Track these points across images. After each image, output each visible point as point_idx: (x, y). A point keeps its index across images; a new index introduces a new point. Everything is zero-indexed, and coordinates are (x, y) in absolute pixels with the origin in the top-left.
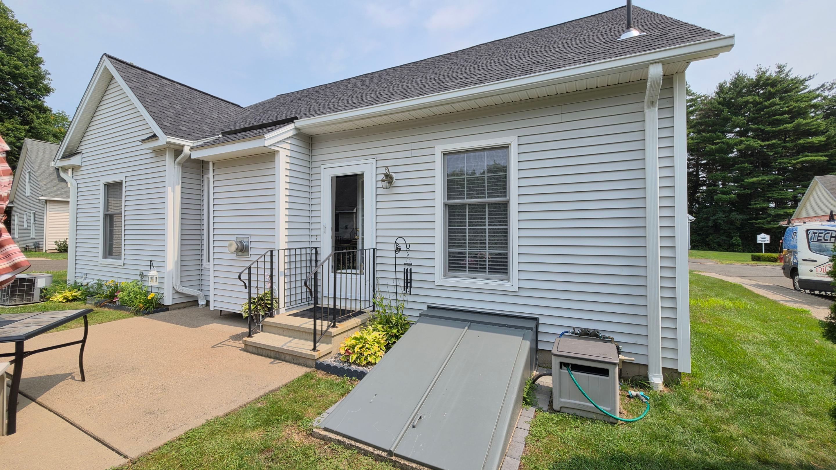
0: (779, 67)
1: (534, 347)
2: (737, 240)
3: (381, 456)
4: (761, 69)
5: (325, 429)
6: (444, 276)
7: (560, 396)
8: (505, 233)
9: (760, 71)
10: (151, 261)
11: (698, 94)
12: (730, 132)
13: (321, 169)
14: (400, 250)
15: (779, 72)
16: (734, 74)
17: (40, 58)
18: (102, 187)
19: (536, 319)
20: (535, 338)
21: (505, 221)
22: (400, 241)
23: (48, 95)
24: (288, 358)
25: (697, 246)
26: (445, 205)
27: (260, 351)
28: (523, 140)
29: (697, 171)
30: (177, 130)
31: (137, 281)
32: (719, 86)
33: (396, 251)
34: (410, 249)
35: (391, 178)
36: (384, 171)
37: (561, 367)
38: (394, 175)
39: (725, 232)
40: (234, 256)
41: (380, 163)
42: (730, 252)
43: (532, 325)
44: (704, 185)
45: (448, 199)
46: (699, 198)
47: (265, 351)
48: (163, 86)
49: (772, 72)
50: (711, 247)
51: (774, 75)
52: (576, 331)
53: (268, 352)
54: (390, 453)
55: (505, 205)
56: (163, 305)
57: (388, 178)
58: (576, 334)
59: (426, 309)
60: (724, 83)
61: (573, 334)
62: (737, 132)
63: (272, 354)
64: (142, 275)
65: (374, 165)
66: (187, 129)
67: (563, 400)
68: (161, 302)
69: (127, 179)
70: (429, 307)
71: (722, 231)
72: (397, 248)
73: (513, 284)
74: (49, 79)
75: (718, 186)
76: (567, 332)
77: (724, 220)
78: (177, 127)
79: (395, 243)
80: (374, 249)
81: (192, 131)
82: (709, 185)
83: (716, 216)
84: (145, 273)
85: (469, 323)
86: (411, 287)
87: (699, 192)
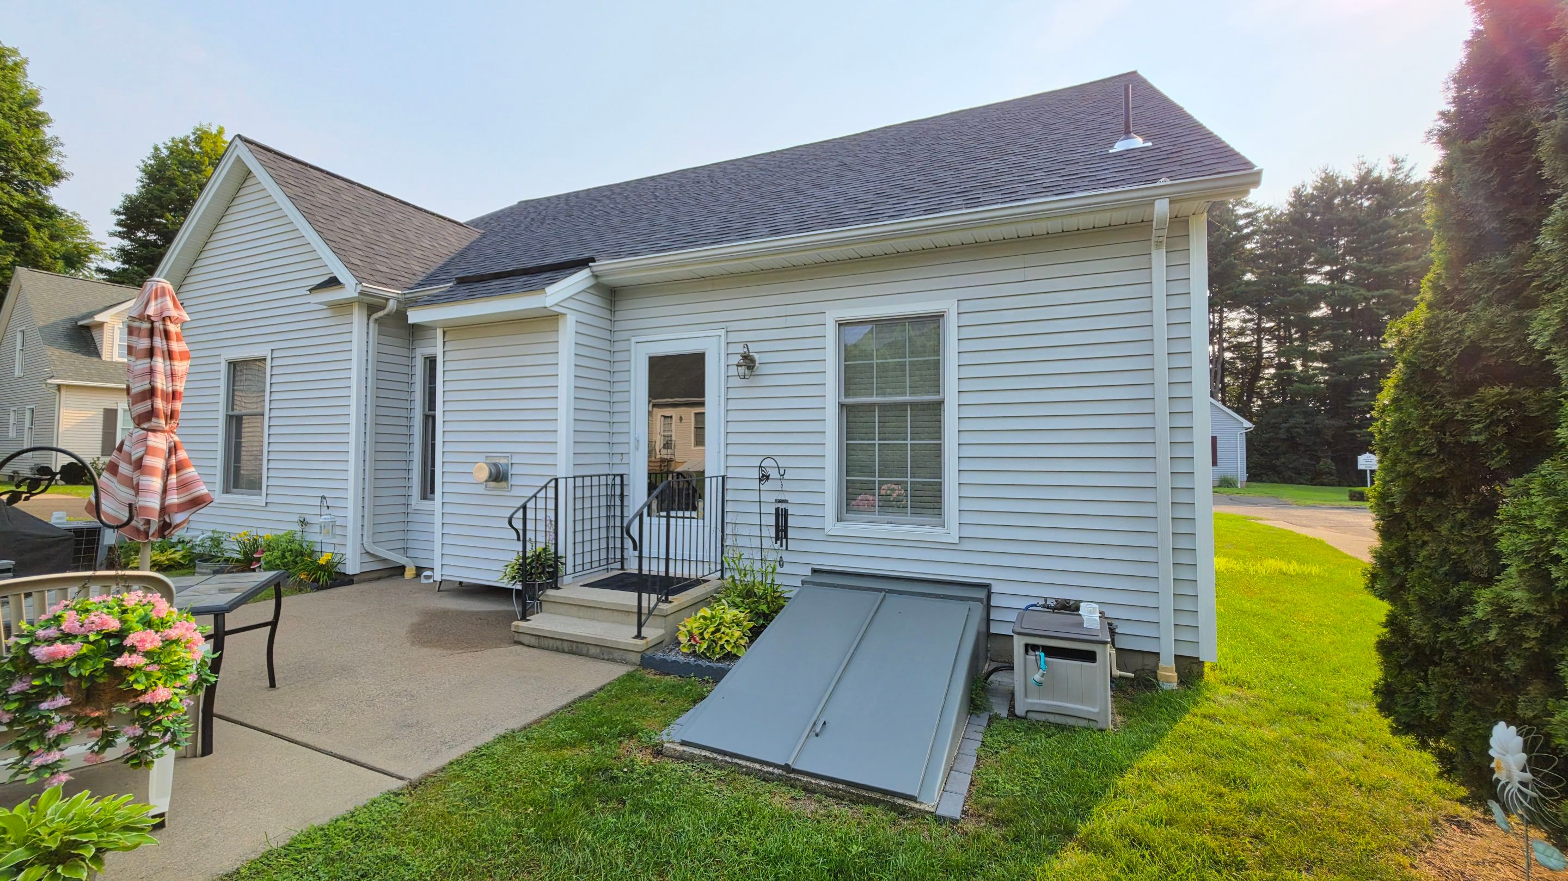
0: (1395, 161)
1: (984, 629)
2: (1326, 463)
3: (773, 774)
4: (1364, 163)
5: (683, 743)
6: (840, 519)
7: (1026, 695)
8: (937, 452)
9: (1362, 167)
10: (324, 497)
11: (1258, 204)
12: (1313, 272)
13: (630, 345)
14: (768, 477)
15: (1395, 170)
16: (1318, 172)
17: (43, 114)
18: (223, 368)
19: (987, 587)
20: (985, 616)
21: (938, 432)
22: (766, 463)
23: (56, 186)
24: (593, 651)
25: (1259, 475)
26: (841, 406)
27: (545, 643)
28: (966, 306)
29: (1259, 341)
30: (373, 273)
31: (293, 534)
32: (1295, 192)
33: (760, 480)
34: (785, 477)
35: (753, 361)
36: (740, 349)
37: (1027, 652)
38: (756, 356)
39: (1306, 451)
40: (481, 489)
41: (733, 337)
42: (1316, 485)
43: (982, 594)
44: (1271, 366)
45: (846, 396)
46: (1261, 388)
47: (551, 642)
48: (337, 191)
49: (1383, 171)
50: (1284, 477)
51: (1386, 176)
52: (1049, 602)
53: (559, 643)
54: (787, 768)
55: (938, 406)
56: (344, 574)
57: (748, 362)
58: (1048, 608)
59: (810, 574)
60: (1303, 186)
61: (1044, 607)
62: (1326, 273)
63: (566, 646)
64: (303, 523)
65: (723, 338)
66: (388, 270)
67: (1029, 701)
68: (341, 568)
69: (276, 354)
70: (815, 571)
71: (1302, 449)
72: (763, 475)
73: (951, 533)
74: (60, 154)
75: (1294, 367)
76: (1035, 605)
77: (1305, 428)
78: (373, 267)
79: (760, 467)
80: (723, 477)
81: (396, 272)
82: (1280, 366)
83: (1292, 421)
84: (308, 519)
85: (883, 593)
86: (786, 537)
87: (1263, 378)
